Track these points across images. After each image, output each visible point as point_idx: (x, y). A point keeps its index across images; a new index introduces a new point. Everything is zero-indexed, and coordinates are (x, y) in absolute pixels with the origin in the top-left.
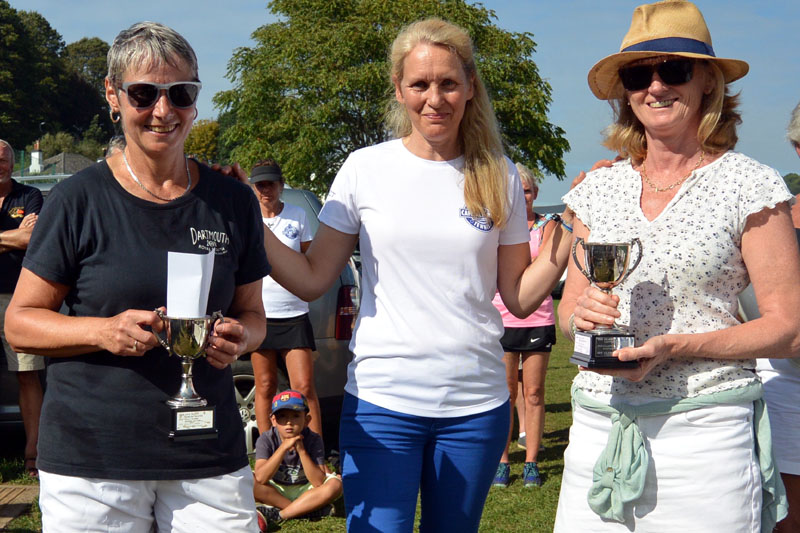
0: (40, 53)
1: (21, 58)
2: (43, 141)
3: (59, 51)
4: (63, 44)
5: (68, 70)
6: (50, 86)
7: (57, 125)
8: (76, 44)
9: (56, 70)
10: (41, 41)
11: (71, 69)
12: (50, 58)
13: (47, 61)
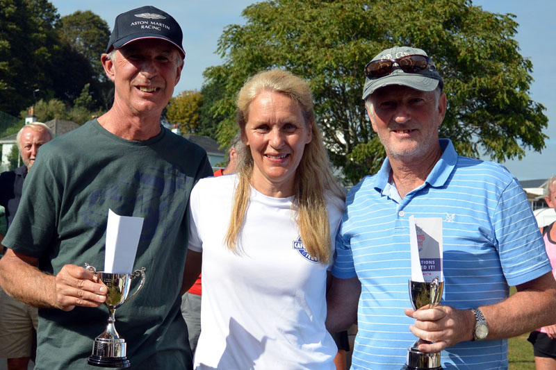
0: (35, 24)
1: (19, 29)
2: (37, 107)
3: (54, 23)
4: (58, 17)
5: (61, 41)
6: (44, 55)
7: (51, 92)
8: (70, 16)
9: (51, 40)
10: (38, 12)
11: (65, 39)
12: (46, 30)
13: (43, 32)
